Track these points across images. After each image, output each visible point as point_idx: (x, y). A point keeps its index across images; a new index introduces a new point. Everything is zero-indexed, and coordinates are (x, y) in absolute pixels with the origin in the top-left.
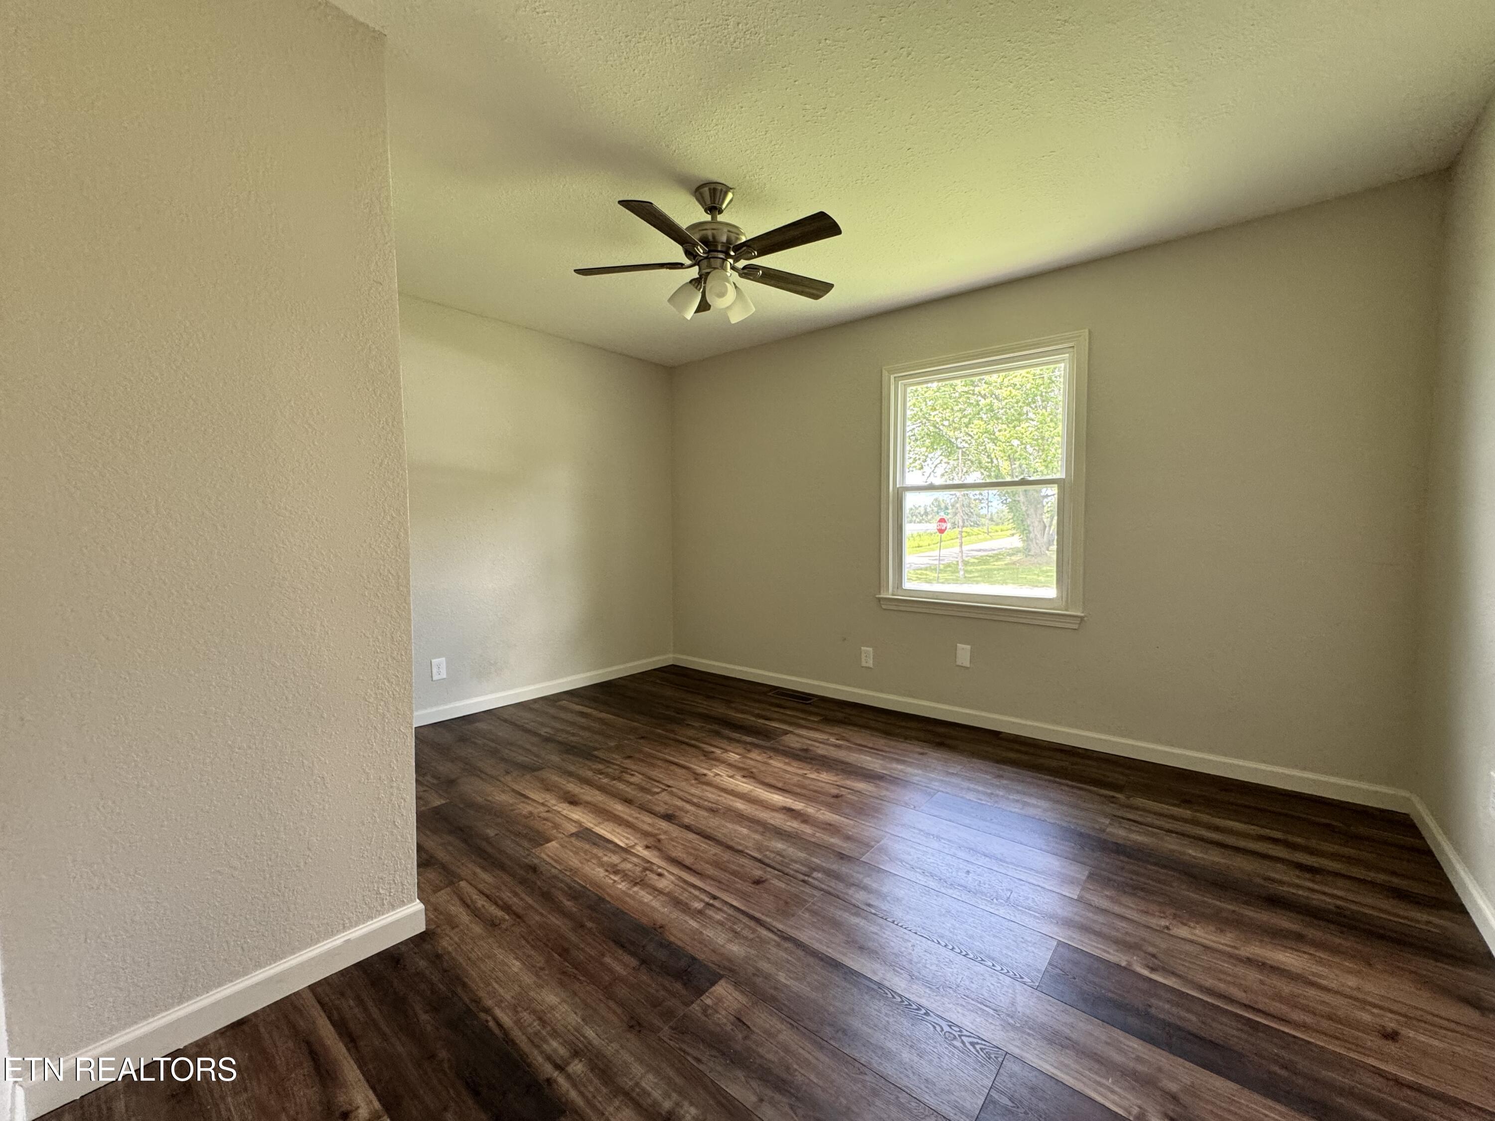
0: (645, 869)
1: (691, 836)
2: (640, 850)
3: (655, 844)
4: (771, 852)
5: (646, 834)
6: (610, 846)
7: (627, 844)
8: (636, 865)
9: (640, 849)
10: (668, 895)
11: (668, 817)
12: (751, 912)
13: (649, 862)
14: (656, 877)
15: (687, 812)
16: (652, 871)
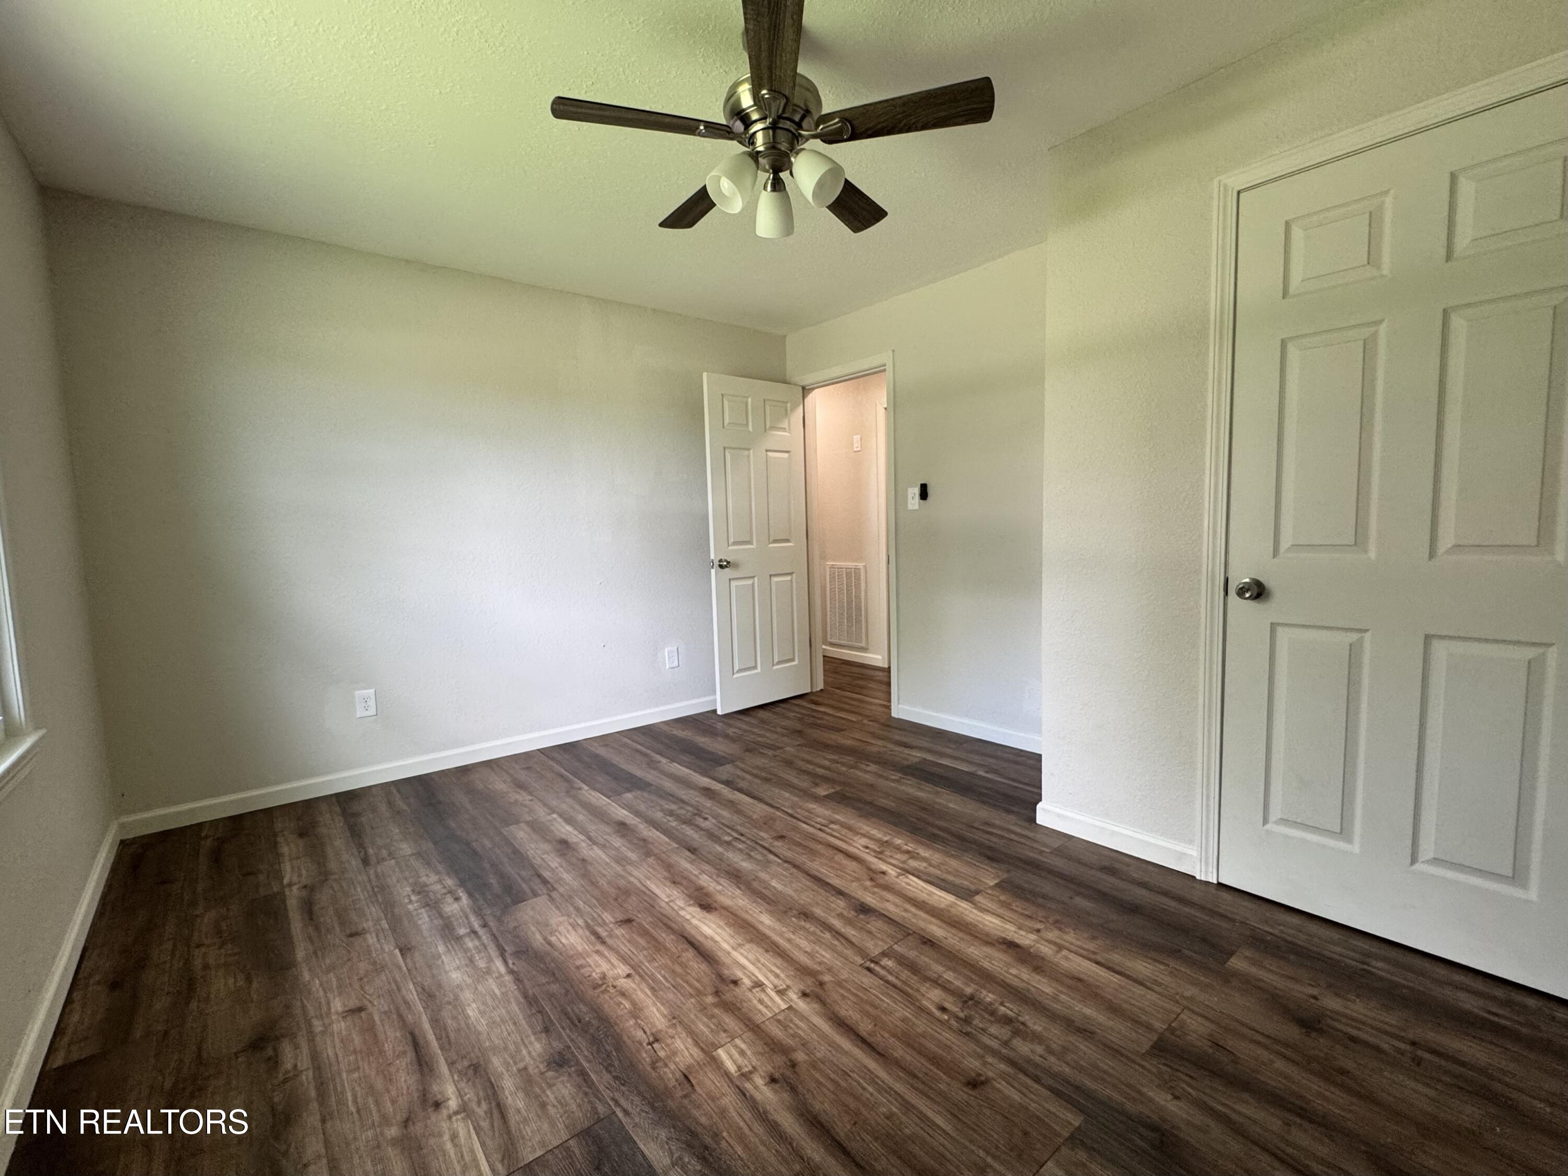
0: (881, 853)
1: (835, 882)
2: (892, 872)
3: (875, 876)
4: (756, 859)
5: (888, 888)
6: (925, 877)
7: (907, 877)
8: (891, 856)
9: (890, 871)
10: (858, 833)
11: (864, 909)
12: (794, 821)
13: (879, 859)
14: (869, 845)
15: (840, 916)
16: (875, 851)
